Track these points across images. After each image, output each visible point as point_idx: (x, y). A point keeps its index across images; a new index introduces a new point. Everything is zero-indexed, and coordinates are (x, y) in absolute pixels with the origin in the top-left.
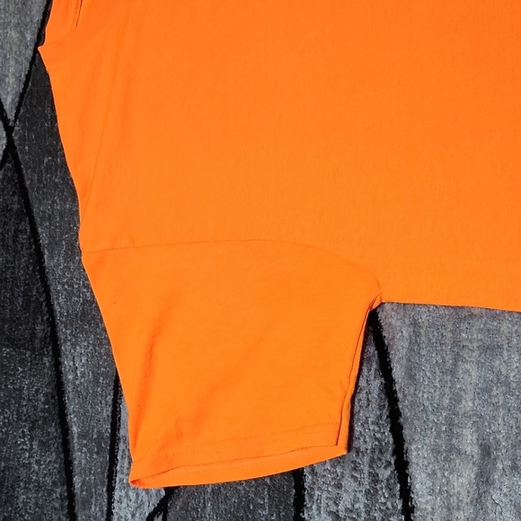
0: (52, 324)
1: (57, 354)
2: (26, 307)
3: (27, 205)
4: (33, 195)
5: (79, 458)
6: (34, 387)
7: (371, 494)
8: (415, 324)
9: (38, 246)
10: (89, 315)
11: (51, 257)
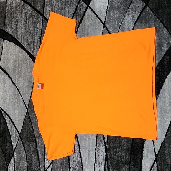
0: (35, 138)
1: (36, 142)
2: (31, 135)
3: (30, 120)
4: (31, 119)
5: (40, 157)
6: (33, 147)
7: (77, 158)
8: (81, 136)
9: (32, 126)
10: (40, 136)
11: (34, 128)
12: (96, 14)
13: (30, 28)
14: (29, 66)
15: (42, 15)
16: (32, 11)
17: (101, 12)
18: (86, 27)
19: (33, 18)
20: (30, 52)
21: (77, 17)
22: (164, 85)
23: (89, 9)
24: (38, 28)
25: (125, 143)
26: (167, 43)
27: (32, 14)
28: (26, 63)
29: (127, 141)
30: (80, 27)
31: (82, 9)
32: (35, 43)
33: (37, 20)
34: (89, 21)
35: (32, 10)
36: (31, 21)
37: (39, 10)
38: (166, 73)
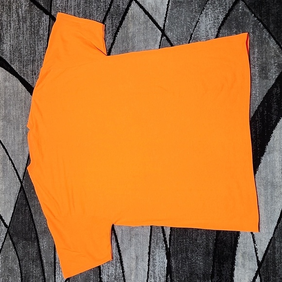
0: (36, 234)
1: (38, 242)
2: (29, 230)
3: (28, 202)
4: (29, 200)
5: (46, 268)
6: (33, 251)
7: (116, 270)
8: (122, 230)
9: (31, 213)
10: (46, 231)
11: (35, 216)
12: (147, 13)
13: (27, 36)
14: (25, 104)
15: (48, 13)
16: (30, 6)
17: (157, 9)
18: (130, 35)
19: (31, 19)
20: (26, 80)
21: (112, 18)
22: (272, 139)
23: (134, 4)
24: (42, 36)
25: (203, 242)
26: (277, 66)
27: (30, 11)
28: (19, 99)
29: (207, 238)
30: (118, 36)
31: (121, 4)
32: (36, 64)
33: (39, 22)
34: (134, 24)
35: (29, 4)
36: (28, 23)
37: (42, 5)
38: (275, 117)
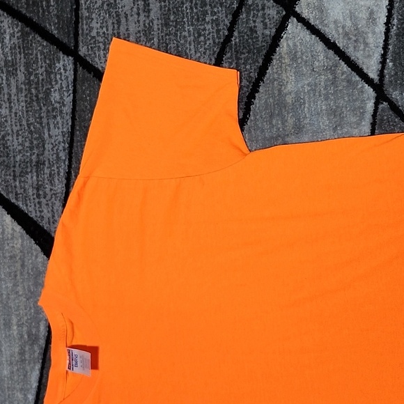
12: (330, 45)
13: (20, 107)
14: (23, 266)
15: (72, 52)
16: (24, 36)
18: (289, 99)
19: (27, 65)
20: (24, 208)
21: (238, 59)
23: (293, 26)
24: (57, 105)
27: (25, 48)
28: (7, 255)
30: (256, 101)
31: (260, 26)
32: (47, 171)
33: (48, 73)
34: (299, 74)
35: (22, 31)
36: (21, 77)
37: (55, 32)
